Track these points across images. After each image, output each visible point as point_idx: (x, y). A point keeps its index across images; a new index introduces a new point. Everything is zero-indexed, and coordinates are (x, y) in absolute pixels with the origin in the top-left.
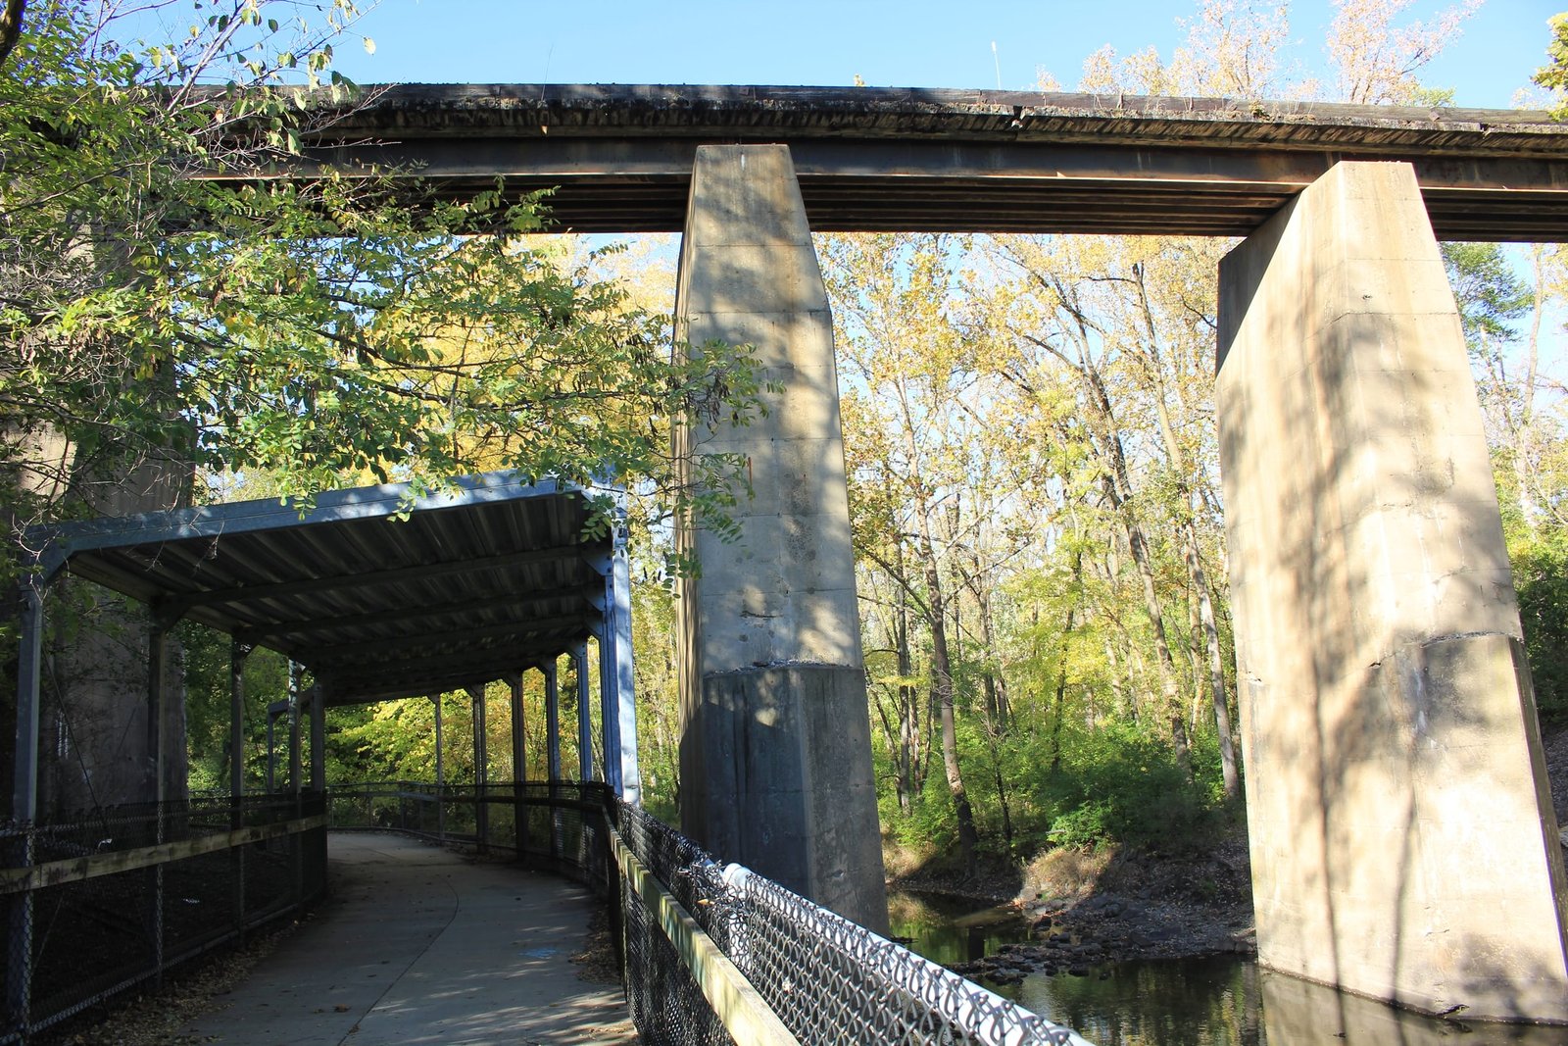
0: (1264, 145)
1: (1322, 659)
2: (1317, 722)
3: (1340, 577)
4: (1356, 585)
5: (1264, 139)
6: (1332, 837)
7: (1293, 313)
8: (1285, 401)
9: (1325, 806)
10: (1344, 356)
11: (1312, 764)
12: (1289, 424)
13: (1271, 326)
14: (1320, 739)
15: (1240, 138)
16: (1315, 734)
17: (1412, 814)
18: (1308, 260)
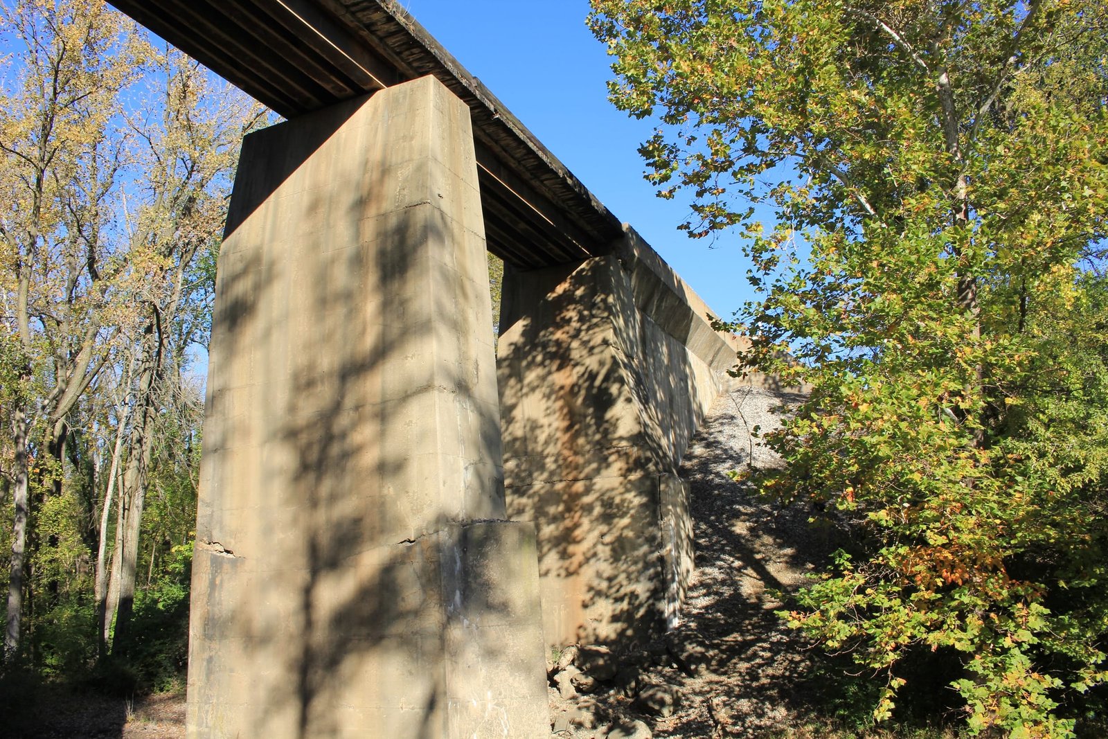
0: (365, 33)
1: (325, 540)
2: (307, 606)
3: (369, 458)
4: (390, 468)
5: (369, 26)
6: (313, 727)
7: (348, 199)
8: (321, 277)
9: (306, 695)
10: (415, 249)
11: (294, 651)
12: (323, 303)
13: (313, 208)
14: (309, 624)
15: (353, 14)
16: (301, 619)
17: (431, 704)
18: (376, 155)
